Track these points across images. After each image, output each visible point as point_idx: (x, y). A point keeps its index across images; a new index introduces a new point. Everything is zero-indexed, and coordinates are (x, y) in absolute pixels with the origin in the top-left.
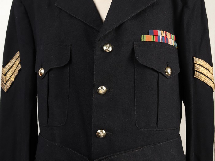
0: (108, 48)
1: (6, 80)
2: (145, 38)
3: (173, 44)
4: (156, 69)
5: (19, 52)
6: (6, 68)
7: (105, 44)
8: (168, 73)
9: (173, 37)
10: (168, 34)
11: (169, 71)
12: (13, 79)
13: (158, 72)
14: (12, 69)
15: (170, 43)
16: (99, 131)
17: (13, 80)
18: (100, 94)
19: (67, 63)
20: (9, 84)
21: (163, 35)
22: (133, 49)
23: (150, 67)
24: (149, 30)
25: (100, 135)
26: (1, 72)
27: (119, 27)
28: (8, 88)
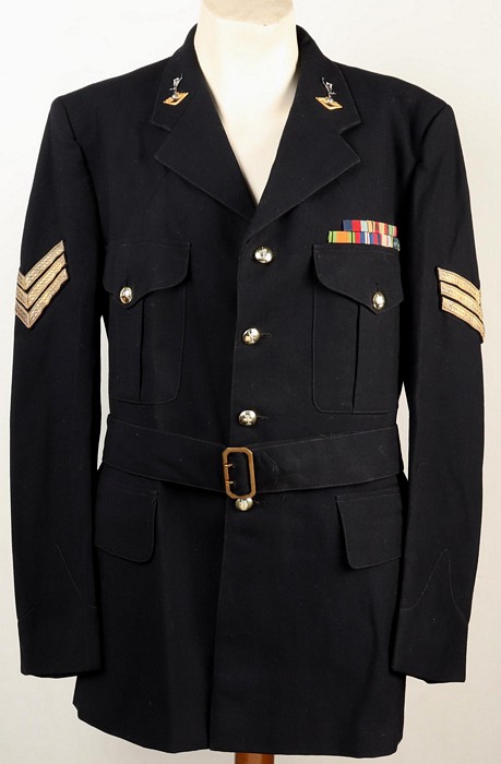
0: (264, 256)
1: (31, 303)
2: (336, 237)
3: (391, 245)
4: (355, 299)
5: (61, 243)
6: (29, 274)
7: (259, 248)
8: (378, 305)
9: (393, 229)
10: (382, 225)
11: (379, 300)
12: (46, 299)
13: (359, 304)
14: (44, 278)
15: (384, 244)
16: (243, 414)
17: (47, 302)
18: (247, 344)
19: (181, 280)
20: (37, 312)
21: (371, 231)
22: (312, 259)
23: (343, 293)
24: (344, 221)
25: (245, 420)
26: (16, 281)
27: (287, 216)
28: (34, 320)
